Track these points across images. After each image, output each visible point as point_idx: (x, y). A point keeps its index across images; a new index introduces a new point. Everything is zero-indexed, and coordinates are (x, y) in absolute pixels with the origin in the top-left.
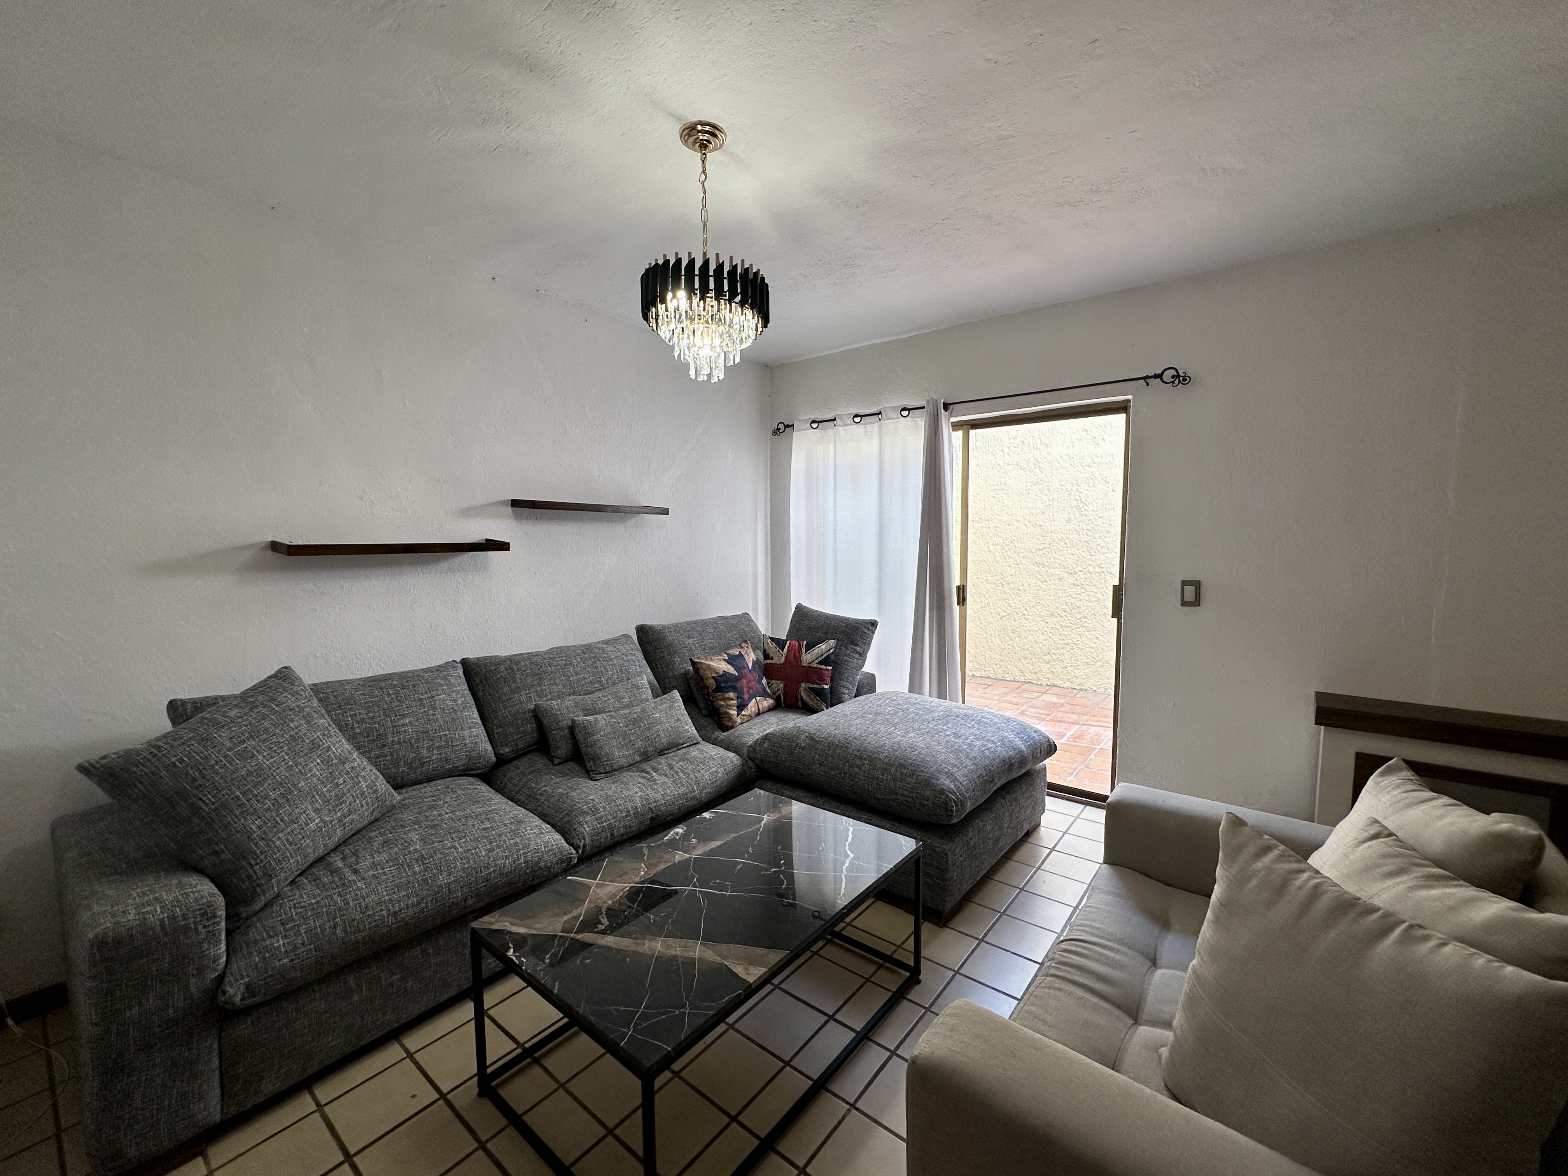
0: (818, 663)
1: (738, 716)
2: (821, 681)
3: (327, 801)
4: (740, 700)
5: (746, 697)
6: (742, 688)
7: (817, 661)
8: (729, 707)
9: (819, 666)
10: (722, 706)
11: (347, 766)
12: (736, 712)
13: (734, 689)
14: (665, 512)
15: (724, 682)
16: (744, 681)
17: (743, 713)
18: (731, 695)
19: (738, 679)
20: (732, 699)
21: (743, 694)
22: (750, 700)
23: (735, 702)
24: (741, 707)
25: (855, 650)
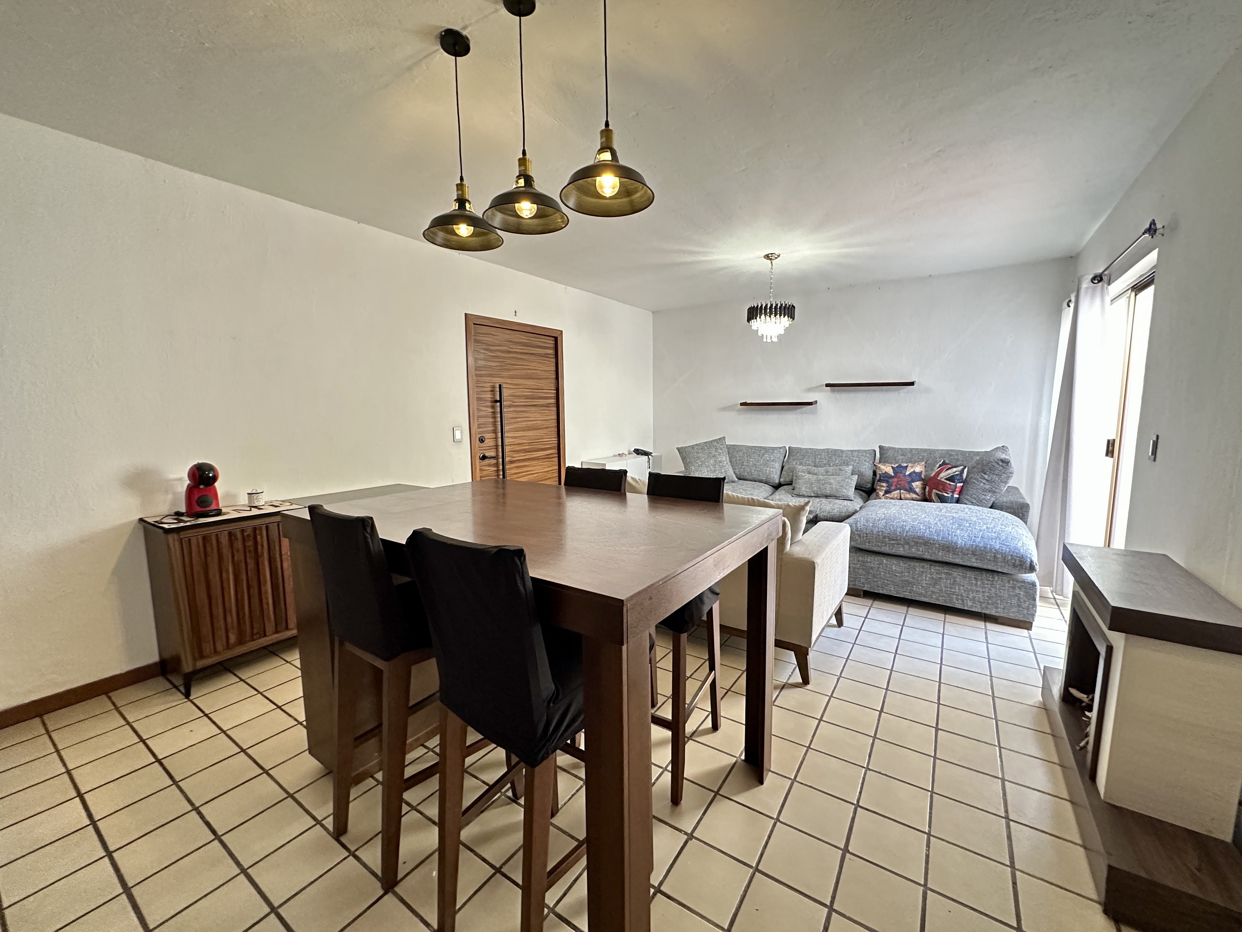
0: (945, 479)
1: (883, 495)
2: (943, 490)
3: (711, 470)
4: (888, 488)
5: (893, 488)
6: (892, 483)
7: (945, 478)
8: (881, 490)
9: (945, 481)
10: (878, 489)
11: (721, 464)
12: (882, 494)
13: (887, 482)
14: (912, 384)
15: (884, 477)
16: (896, 480)
17: (887, 495)
18: (884, 484)
19: (891, 477)
20: (884, 487)
21: (891, 486)
22: (895, 490)
23: (884, 489)
24: (887, 492)
25: (982, 476)
